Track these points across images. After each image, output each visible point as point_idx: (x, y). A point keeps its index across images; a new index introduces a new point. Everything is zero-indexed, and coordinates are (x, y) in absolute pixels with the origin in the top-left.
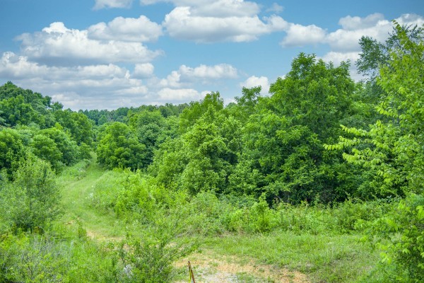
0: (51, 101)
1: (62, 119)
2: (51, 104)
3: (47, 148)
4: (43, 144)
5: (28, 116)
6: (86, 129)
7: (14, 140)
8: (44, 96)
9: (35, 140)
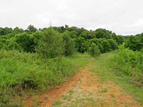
0: (112, 32)
1: (114, 37)
2: (112, 33)
3: (106, 44)
4: (105, 43)
5: (103, 36)
6: (122, 40)
7: (96, 41)
8: (110, 31)
9: (103, 42)
